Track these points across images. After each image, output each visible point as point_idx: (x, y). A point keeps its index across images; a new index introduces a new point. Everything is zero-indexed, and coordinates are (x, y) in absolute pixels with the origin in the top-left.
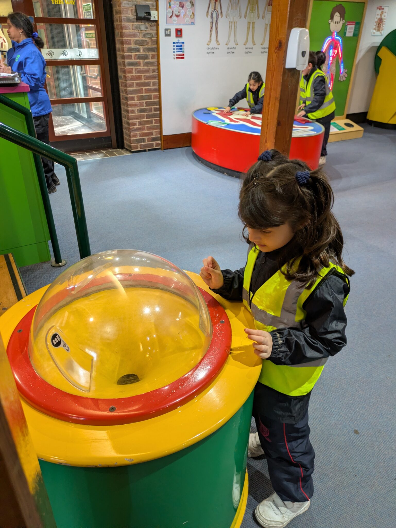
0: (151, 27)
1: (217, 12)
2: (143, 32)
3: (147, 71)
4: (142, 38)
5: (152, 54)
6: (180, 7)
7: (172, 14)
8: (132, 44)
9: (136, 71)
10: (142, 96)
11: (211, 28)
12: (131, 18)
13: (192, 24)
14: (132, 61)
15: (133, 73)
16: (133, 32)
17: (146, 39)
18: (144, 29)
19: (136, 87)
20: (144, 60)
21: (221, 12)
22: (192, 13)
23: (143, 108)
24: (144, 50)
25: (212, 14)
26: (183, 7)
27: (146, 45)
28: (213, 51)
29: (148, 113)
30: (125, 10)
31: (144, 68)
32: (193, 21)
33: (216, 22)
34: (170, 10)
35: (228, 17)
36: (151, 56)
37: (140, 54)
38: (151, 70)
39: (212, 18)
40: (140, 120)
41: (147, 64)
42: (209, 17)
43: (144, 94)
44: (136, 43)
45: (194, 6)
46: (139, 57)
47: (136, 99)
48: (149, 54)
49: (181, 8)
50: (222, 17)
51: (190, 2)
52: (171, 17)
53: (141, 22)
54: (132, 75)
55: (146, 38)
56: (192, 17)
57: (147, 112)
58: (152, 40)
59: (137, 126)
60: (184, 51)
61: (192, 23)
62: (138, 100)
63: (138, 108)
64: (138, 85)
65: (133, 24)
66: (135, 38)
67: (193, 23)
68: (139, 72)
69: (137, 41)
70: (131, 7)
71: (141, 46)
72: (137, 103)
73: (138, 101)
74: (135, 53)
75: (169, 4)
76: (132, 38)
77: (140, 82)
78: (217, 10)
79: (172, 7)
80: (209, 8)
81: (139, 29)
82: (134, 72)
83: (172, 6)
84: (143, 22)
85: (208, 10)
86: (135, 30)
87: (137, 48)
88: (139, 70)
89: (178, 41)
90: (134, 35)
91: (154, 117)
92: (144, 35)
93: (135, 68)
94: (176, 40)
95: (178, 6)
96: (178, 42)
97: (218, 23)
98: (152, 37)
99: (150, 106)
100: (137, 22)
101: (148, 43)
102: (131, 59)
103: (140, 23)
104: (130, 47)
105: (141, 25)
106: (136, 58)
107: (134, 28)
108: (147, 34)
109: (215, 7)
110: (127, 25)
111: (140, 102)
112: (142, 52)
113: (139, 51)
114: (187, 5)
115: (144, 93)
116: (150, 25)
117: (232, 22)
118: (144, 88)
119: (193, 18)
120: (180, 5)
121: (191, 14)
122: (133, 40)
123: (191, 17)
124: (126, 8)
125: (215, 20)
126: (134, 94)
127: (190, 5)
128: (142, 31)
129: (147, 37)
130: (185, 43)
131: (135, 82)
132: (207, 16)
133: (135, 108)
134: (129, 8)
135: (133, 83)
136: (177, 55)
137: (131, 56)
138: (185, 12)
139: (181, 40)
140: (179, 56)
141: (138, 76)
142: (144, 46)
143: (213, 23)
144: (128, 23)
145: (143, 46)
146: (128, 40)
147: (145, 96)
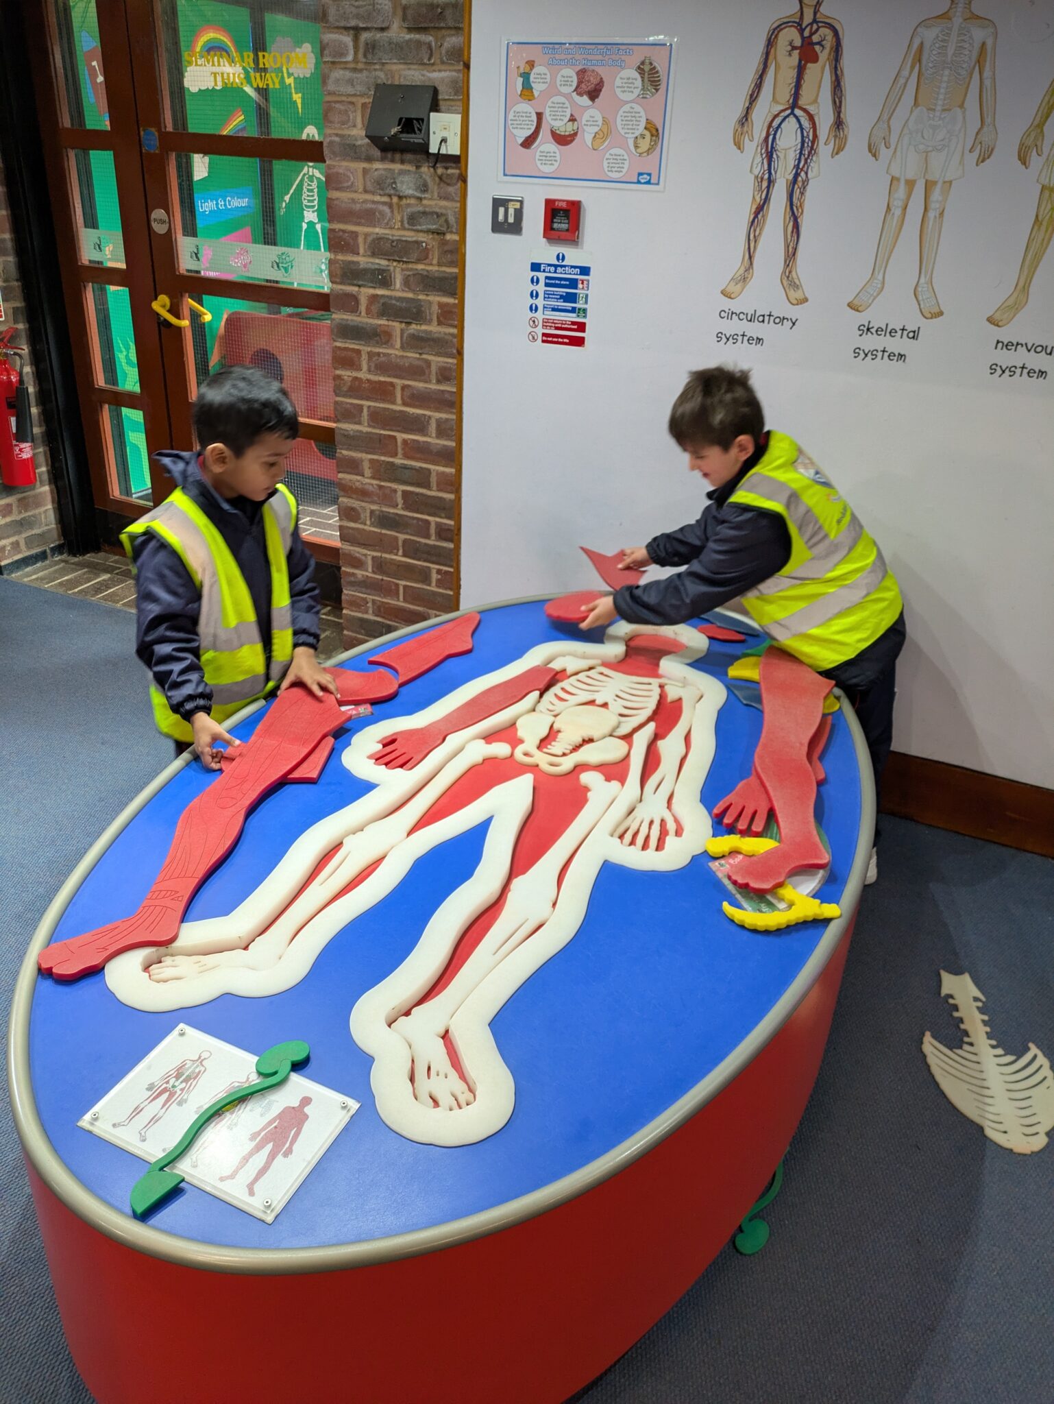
0: (442, 185)
1: (806, 124)
2: (408, 205)
3: (419, 372)
4: (403, 228)
5: (441, 305)
6: (580, 94)
7: (533, 128)
8: (361, 251)
9: (373, 365)
10: (392, 464)
11: (760, 210)
12: (359, 143)
13: (639, 182)
14: (359, 319)
15: (359, 369)
16: (365, 201)
17: (421, 237)
18: (411, 192)
19: (369, 426)
20: (409, 323)
21: (839, 124)
22: (643, 124)
23: (392, 510)
24: (406, 283)
25: (772, 132)
26: (594, 94)
27: (418, 261)
28: (754, 329)
29: (412, 538)
30: (337, 106)
31: (402, 357)
32: (649, 164)
33: (797, 175)
34: (525, 108)
35: (884, 153)
36: (435, 309)
37: (390, 297)
38: (434, 369)
39: (770, 154)
40: (378, 554)
41: (417, 342)
42: (753, 146)
43: (398, 461)
44: (378, 247)
45: (663, 87)
46: (388, 309)
47: (368, 472)
48: (430, 303)
49: (585, 100)
50: (838, 150)
51: (640, 70)
52: (528, 143)
53: (402, 162)
54: (355, 374)
55: (418, 231)
56: (645, 144)
57: (407, 533)
58: (444, 243)
59: (367, 573)
60: (585, 311)
61: (640, 174)
62: (373, 478)
63: (374, 507)
64: (377, 418)
65: (366, 165)
66: (374, 226)
67: (645, 179)
68: (382, 368)
69: (379, 239)
70: (362, 95)
71: (395, 264)
72: (370, 488)
73: (375, 482)
74: (372, 291)
75: (520, 80)
76: (359, 224)
77: (385, 409)
78: (805, 110)
79: (536, 94)
80: (753, 98)
81: (392, 192)
82: (365, 366)
83: (538, 88)
84: (410, 162)
85: (748, 110)
86: (373, 193)
87: (381, 271)
88: (382, 359)
89: (560, 257)
90: (369, 216)
91: (434, 559)
92: (413, 219)
93: (369, 349)
94: (547, 253)
95: (569, 90)
96: (556, 262)
97: (806, 182)
98: (444, 229)
99: (422, 513)
100: (383, 159)
101: (424, 256)
102: (355, 309)
103: (397, 167)
104: (353, 262)
105: (402, 172)
106: (375, 308)
107: (369, 186)
108: (424, 213)
109: (796, 95)
110: (341, 171)
111: (381, 487)
112: (398, 290)
113: (386, 282)
114: (618, 82)
115: (400, 455)
116: (440, 178)
117: (911, 184)
118: (401, 436)
119: (649, 152)
120: (580, 83)
121: (641, 129)
122: (366, 235)
123: (636, 147)
124: (344, 98)
125: (791, 163)
126: (362, 452)
127: (639, 83)
128: (404, 202)
129: (424, 227)
130: (592, 272)
131: (366, 403)
132: (739, 145)
133: (363, 504)
134: (354, 99)
135: (361, 407)
136: (546, 323)
137: (355, 298)
138: (605, 121)
139: (574, 256)
140: (557, 328)
141: (380, 382)
142: (410, 266)
143: (771, 182)
144: (345, 164)
145: (404, 266)
146: (344, 231)
147: (405, 467)
